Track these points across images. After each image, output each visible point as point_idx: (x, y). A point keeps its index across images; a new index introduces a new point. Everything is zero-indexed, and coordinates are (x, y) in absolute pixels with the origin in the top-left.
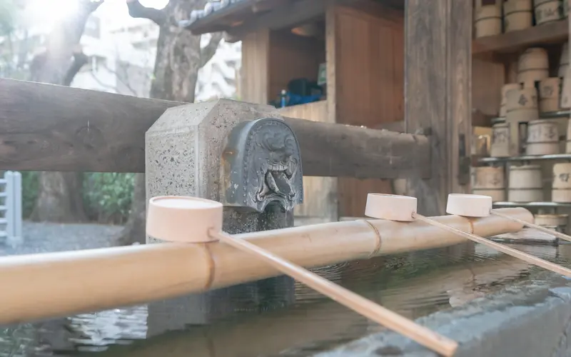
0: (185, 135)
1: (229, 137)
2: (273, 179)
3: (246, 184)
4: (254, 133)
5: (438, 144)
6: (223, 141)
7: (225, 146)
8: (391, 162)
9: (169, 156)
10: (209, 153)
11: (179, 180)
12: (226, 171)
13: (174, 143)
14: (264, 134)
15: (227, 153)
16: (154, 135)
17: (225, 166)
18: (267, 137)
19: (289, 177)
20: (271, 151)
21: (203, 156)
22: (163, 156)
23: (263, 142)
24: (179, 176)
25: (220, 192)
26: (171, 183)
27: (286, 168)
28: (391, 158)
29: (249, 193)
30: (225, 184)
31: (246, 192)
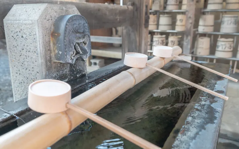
0: (29, 24)
1: (54, 26)
2: (79, 47)
3: (66, 51)
4: (68, 24)
5: (137, 10)
6: (51, 28)
7: (52, 30)
8: (118, 20)
9: (20, 35)
10: (44, 35)
11: (28, 48)
12: (54, 44)
13: (22, 28)
14: (74, 24)
15: (54, 34)
16: (9, 22)
17: (53, 41)
18: (75, 26)
19: (85, 44)
20: (77, 33)
21: (41, 37)
22: (16, 34)
23: (73, 29)
24: (27, 46)
25: (51, 55)
26: (23, 49)
27: (84, 40)
28: (118, 18)
29: (68, 56)
30: (54, 51)
31: (66, 55)
